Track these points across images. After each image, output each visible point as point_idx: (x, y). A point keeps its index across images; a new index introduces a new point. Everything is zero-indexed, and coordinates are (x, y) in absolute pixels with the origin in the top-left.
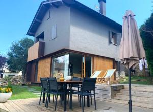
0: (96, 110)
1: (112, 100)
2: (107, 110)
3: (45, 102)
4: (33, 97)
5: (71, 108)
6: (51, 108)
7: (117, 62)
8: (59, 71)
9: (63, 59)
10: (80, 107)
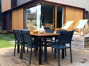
0: (72, 62)
1: (86, 51)
2: (83, 62)
3: (20, 52)
4: (8, 45)
5: (46, 60)
6: (26, 60)
7: (87, 12)
8: (31, 20)
9: (34, 9)
10: (55, 58)
